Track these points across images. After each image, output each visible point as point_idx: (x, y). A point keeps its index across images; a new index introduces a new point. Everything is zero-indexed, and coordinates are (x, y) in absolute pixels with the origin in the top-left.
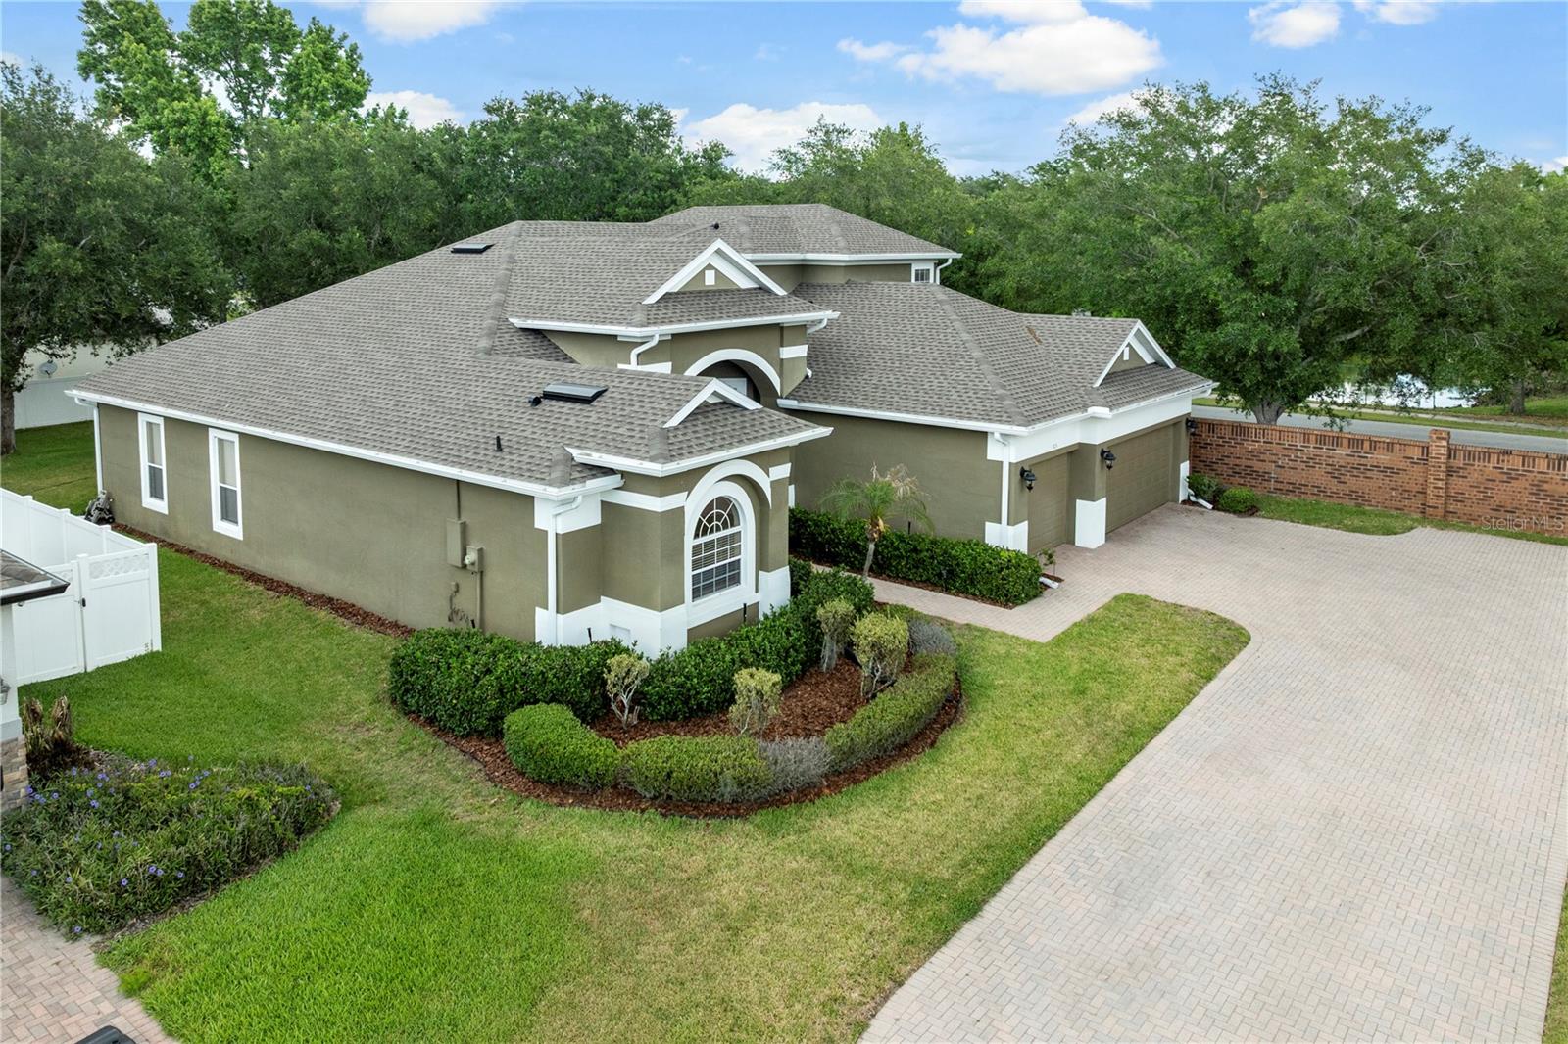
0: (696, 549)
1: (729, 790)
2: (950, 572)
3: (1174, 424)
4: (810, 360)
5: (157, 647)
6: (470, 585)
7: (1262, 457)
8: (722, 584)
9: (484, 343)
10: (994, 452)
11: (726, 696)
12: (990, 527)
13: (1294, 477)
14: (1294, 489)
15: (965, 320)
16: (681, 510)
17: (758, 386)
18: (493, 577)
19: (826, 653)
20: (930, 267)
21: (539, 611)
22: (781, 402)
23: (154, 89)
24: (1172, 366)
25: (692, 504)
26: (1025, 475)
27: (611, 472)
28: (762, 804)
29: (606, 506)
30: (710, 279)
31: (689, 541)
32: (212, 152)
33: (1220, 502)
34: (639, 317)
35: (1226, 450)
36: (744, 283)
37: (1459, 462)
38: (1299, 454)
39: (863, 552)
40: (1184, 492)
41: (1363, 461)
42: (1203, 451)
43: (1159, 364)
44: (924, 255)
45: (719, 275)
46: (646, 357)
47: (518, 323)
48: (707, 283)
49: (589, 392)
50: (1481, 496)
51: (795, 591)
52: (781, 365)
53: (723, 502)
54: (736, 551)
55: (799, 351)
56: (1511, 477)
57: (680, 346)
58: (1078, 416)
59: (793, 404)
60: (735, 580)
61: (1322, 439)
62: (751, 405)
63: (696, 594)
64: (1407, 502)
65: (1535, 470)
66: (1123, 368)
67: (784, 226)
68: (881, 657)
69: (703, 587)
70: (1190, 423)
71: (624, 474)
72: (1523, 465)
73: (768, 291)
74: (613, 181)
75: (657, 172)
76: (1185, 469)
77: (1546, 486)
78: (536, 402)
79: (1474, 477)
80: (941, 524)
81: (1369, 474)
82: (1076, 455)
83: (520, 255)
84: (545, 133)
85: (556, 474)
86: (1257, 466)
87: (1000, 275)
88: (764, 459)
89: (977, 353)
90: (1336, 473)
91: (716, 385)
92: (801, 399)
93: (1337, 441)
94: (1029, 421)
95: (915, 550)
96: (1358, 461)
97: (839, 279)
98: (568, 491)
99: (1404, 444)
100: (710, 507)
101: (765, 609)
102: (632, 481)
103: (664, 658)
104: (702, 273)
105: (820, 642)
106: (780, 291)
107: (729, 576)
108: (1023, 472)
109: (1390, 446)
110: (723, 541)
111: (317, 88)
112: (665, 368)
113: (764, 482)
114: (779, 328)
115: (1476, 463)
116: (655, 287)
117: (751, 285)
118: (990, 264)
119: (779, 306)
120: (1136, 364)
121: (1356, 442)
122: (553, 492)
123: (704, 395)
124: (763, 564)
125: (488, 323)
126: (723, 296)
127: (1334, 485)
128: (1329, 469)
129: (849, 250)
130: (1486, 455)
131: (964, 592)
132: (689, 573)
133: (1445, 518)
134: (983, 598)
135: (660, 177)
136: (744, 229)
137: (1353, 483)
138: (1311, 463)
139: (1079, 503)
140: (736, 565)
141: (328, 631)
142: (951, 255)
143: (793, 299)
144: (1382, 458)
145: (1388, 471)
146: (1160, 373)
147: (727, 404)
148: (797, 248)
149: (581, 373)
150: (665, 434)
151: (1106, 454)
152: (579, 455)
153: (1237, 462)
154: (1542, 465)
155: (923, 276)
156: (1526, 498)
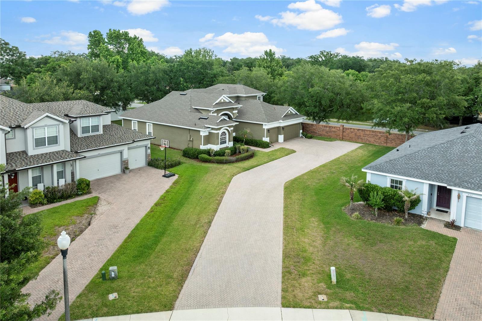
0: (221, 138)
1: (225, 161)
2: (257, 144)
3: (299, 123)
4: (238, 113)
6: (191, 143)
7: (316, 130)
8: (224, 143)
9: (189, 110)
10: (264, 127)
11: (225, 153)
12: (263, 138)
13: (321, 133)
14: (321, 135)
15: (263, 106)
16: (219, 133)
17: (230, 117)
18: (194, 142)
19: (237, 152)
20: (261, 96)
21: (201, 146)
22: (233, 120)
23: (107, 54)
24: (299, 114)
25: (220, 132)
27: (210, 128)
28: (228, 163)
29: (209, 132)
30: (222, 101)
31: (220, 137)
32: (119, 68)
33: (306, 137)
34: (212, 107)
35: (310, 128)
36: (227, 101)
37: (344, 130)
38: (321, 129)
39: (243, 141)
40: (301, 135)
41: (330, 130)
42: (305, 128)
43: (296, 114)
44: (260, 94)
45: (224, 100)
46: (213, 113)
47: (194, 107)
49: (207, 118)
51: (234, 145)
52: (233, 114)
53: (224, 132)
54: (226, 139)
55: (236, 111)
56: (352, 132)
57: (218, 111)
58: (278, 122)
59: (235, 120)
60: (226, 143)
61: (325, 126)
62: (228, 120)
63: (221, 144)
64: (337, 137)
66: (288, 114)
67: (235, 89)
68: (243, 150)
69: (222, 143)
70: (302, 123)
71: (212, 128)
72: (354, 130)
73: (231, 102)
74: (203, 76)
75: (212, 75)
76: (301, 131)
78: (199, 119)
79: (347, 132)
80: (256, 138)
81: (332, 132)
82: (278, 128)
83: (192, 96)
84: (190, 67)
85: (203, 128)
87: (274, 97)
88: (230, 127)
89: (263, 112)
90: (327, 132)
91: (223, 117)
92: (236, 119)
93: (327, 127)
94: (268, 122)
95: (252, 141)
97: (244, 99)
98: (205, 130)
99: (337, 127)
100: (222, 133)
101: (230, 147)
102: (213, 129)
103: (217, 151)
104: (221, 100)
105: (236, 150)
106: (233, 102)
107: (225, 142)
108: (268, 130)
109: (335, 127)
110: (224, 137)
111: (137, 52)
112: (216, 114)
113: (230, 130)
114: (233, 108)
116: (214, 102)
117: (228, 101)
118: (273, 95)
119: (233, 104)
120: (291, 114)
121: (330, 127)
122: (203, 130)
123: (222, 118)
124: (229, 141)
125: (189, 107)
126: (224, 103)
127: (326, 134)
128: (325, 131)
129: (245, 94)
130: (348, 129)
131: (258, 147)
132: (220, 141)
133: (342, 139)
134: (261, 148)
135: (212, 76)
136: (228, 90)
137: (329, 134)
138: (323, 130)
139: (279, 135)
140: (226, 141)
141: (170, 150)
142: (265, 94)
143: (235, 103)
144: (333, 130)
145: (334, 131)
146: (296, 115)
147: (225, 119)
148: (237, 93)
149: (204, 115)
150: (217, 123)
151: (283, 128)
152: (206, 126)
153: (312, 130)
154: (356, 130)
155: (259, 97)
156: (354, 136)
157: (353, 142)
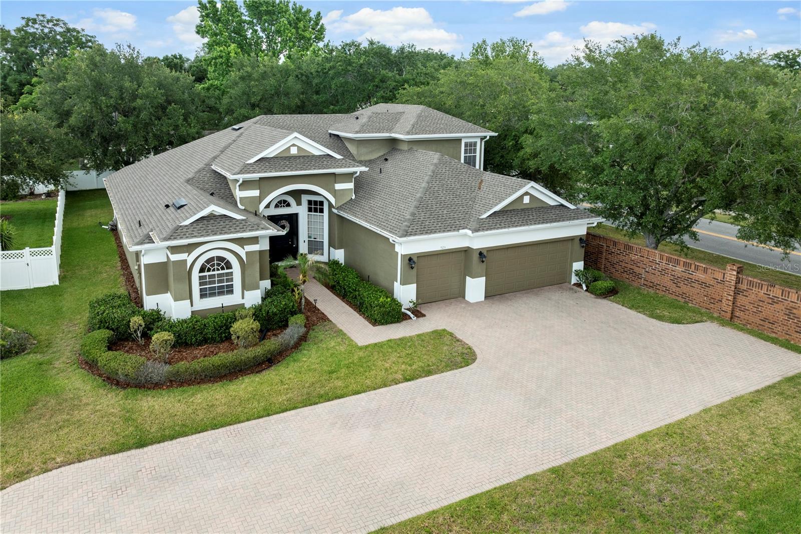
0: (202, 278)
4: (355, 190)
5: (57, 283)
7: (639, 264)
8: (221, 294)
10: (397, 248)
13: (655, 280)
14: (653, 286)
15: (436, 174)
16: (184, 261)
20: (478, 141)
22: (333, 210)
24: (571, 208)
25: (193, 257)
26: (410, 261)
29: (167, 255)
30: (294, 151)
31: (196, 274)
33: (590, 289)
35: (621, 258)
36: (315, 153)
37: (743, 287)
38: (657, 266)
41: (690, 276)
42: (610, 256)
43: (559, 206)
45: (300, 149)
47: (213, 167)
48: (291, 153)
49: (183, 205)
50: (755, 310)
52: (335, 193)
53: (220, 258)
54: (232, 280)
56: (774, 301)
58: (454, 233)
59: (337, 212)
60: (227, 293)
61: (670, 259)
62: (239, 217)
63: (203, 296)
64: (712, 306)
65: (789, 299)
72: (782, 296)
73: (330, 157)
76: (579, 266)
77: (795, 311)
78: (169, 206)
79: (752, 297)
81: (693, 285)
82: (468, 252)
85: (138, 240)
86: (636, 269)
88: (240, 242)
89: (420, 195)
90: (676, 280)
91: (214, 208)
92: (341, 210)
93: (678, 261)
96: (687, 275)
97: (406, 147)
98: (136, 248)
99: (713, 270)
100: (210, 260)
101: (248, 305)
106: (339, 157)
107: (224, 291)
108: (410, 259)
109: (705, 270)
110: (221, 275)
112: (255, 193)
113: (241, 252)
114: (334, 174)
115: (754, 289)
116: (255, 156)
117: (321, 153)
120: (535, 206)
121: (687, 264)
123: (206, 212)
124: (247, 287)
125: (202, 166)
126: (305, 159)
127: (673, 288)
128: (672, 278)
130: (760, 285)
132: (197, 287)
133: (731, 320)
137: (685, 288)
138: (663, 272)
139: (467, 278)
140: (230, 286)
142: (489, 135)
143: (346, 161)
145: (702, 283)
146: (558, 211)
147: (227, 216)
148: (390, 130)
150: (177, 228)
152: (151, 233)
153: (626, 265)
155: (471, 147)
156: (782, 317)
157: (775, 341)
